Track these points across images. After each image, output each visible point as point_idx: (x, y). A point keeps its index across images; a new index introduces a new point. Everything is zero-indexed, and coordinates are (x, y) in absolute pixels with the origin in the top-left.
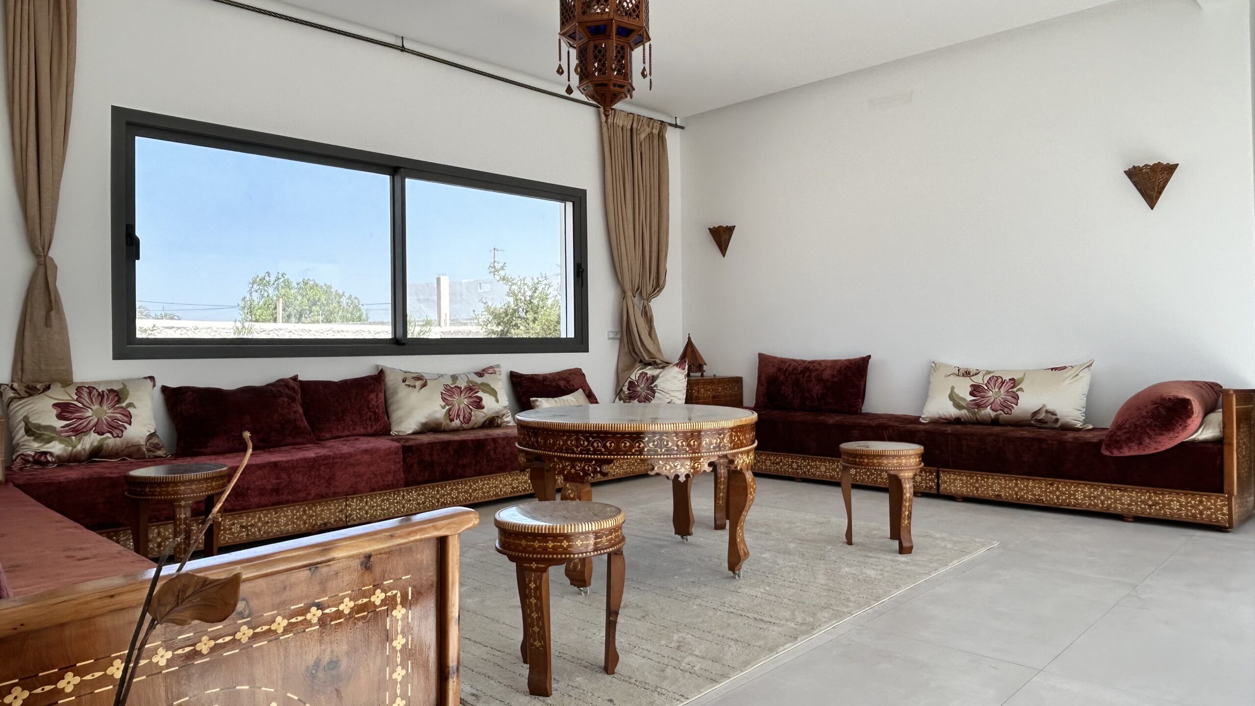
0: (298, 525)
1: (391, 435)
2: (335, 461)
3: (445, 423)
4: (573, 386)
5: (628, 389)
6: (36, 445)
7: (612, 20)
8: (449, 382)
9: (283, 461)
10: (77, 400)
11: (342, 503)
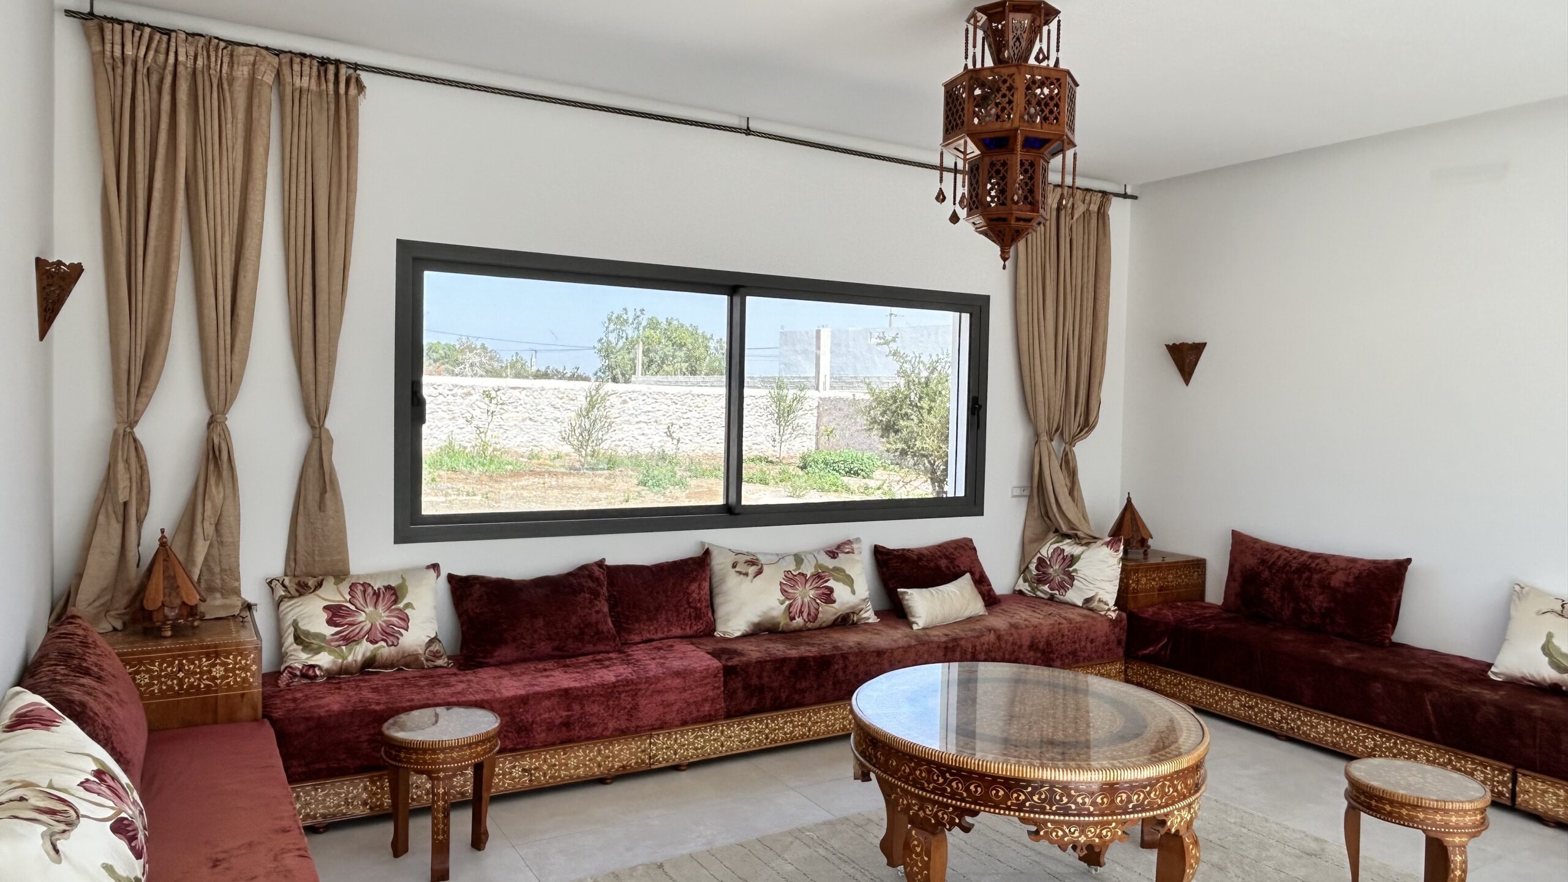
0: (591, 768)
1: (714, 636)
2: (639, 687)
3: (783, 622)
4: (958, 567)
5: (1037, 568)
6: (304, 656)
7: (1016, 130)
8: (792, 567)
9: (576, 688)
10: (350, 602)
11: (646, 740)
